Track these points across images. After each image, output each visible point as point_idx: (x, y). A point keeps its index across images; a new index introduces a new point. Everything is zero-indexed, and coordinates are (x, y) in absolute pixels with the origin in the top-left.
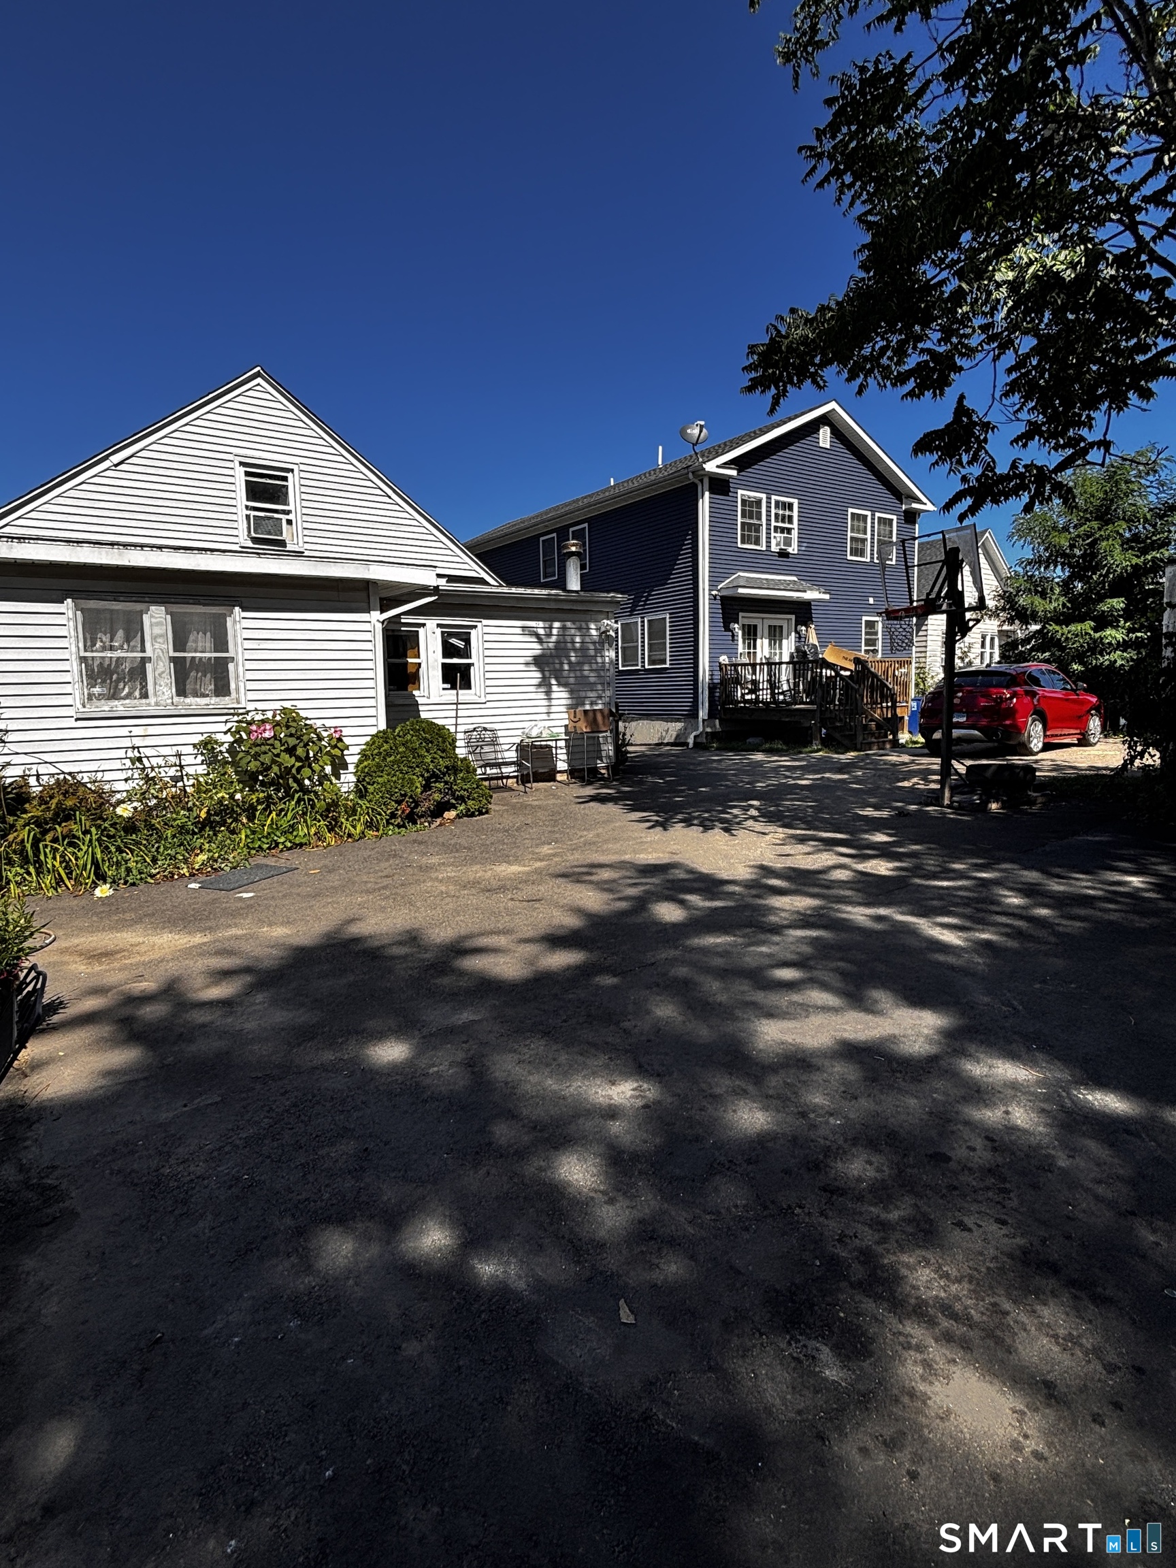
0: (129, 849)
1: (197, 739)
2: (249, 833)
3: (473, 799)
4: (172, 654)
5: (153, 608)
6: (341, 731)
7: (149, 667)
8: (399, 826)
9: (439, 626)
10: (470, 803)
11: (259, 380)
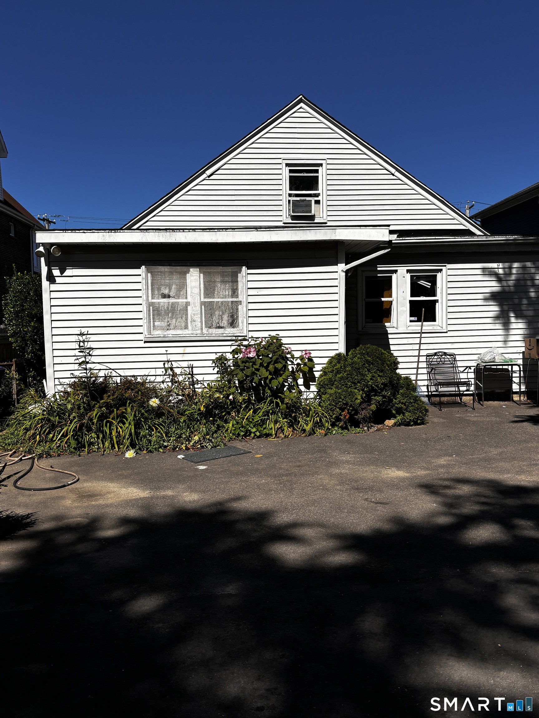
0: (155, 427)
1: (214, 357)
2: (235, 422)
3: (410, 412)
4: (203, 299)
5: (191, 270)
6: (310, 353)
7: (189, 308)
8: (343, 428)
9: (408, 271)
10: (407, 414)
11: (302, 105)
